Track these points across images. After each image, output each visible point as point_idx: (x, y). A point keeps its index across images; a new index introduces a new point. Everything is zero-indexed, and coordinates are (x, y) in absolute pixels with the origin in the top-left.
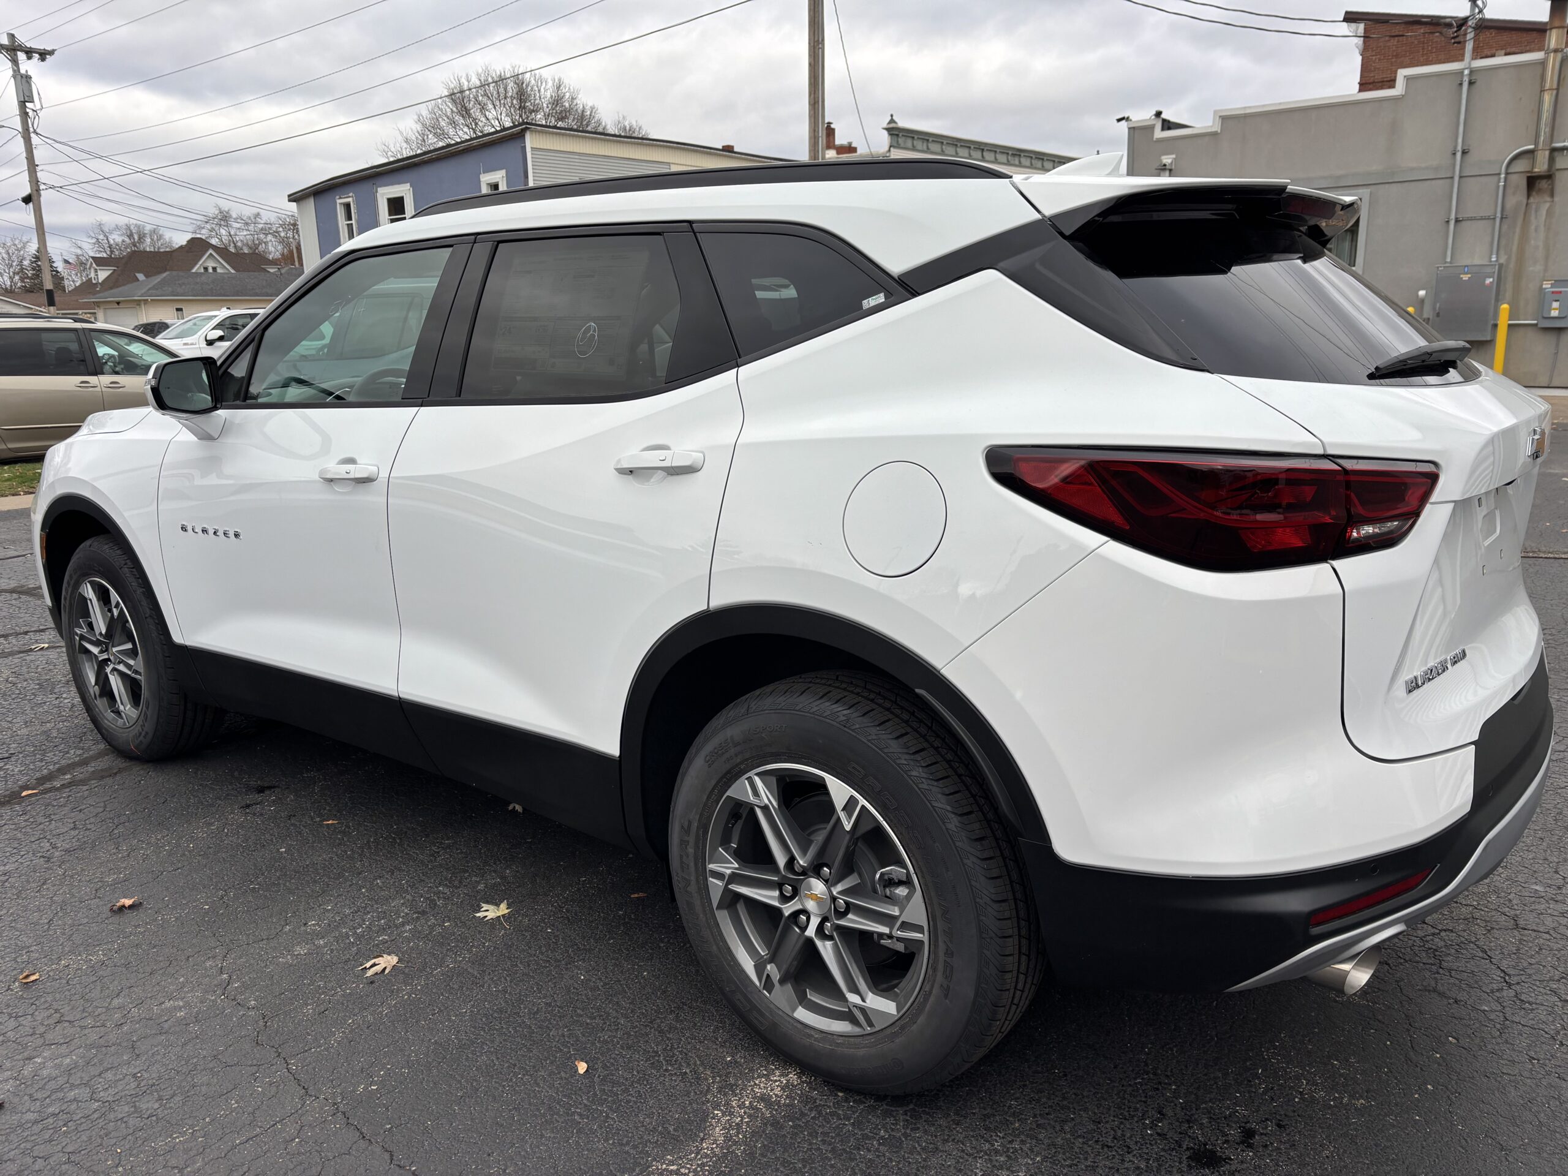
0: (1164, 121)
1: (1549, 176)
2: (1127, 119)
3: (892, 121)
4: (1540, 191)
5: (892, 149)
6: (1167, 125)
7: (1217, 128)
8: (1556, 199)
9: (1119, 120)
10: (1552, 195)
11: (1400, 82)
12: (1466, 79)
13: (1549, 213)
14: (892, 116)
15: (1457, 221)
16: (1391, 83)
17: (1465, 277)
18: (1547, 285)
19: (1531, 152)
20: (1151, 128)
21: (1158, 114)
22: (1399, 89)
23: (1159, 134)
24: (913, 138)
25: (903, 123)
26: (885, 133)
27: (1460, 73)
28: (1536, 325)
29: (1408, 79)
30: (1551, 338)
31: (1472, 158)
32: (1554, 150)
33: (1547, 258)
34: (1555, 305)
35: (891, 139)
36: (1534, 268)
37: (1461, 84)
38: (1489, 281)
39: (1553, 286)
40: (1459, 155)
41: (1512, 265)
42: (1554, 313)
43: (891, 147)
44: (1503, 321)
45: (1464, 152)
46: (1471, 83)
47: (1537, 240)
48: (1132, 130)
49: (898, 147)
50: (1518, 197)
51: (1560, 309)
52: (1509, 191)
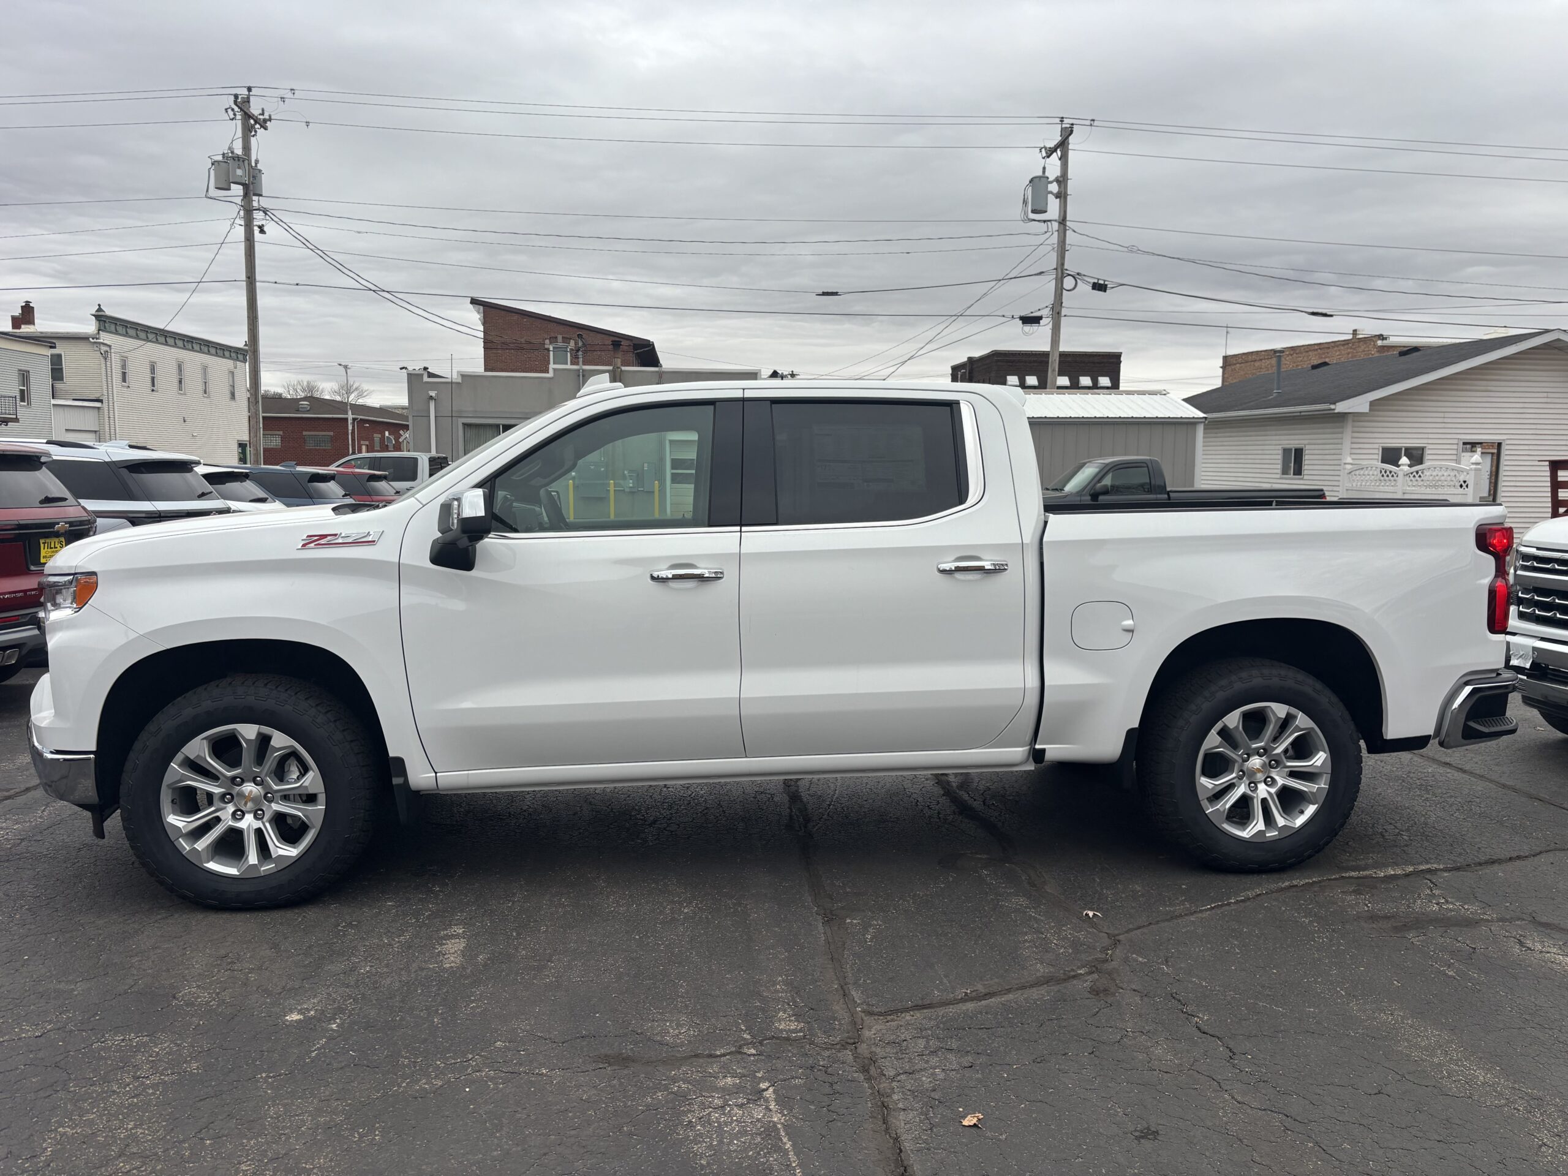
0: (428, 372)
2: (406, 368)
3: (100, 309)
5: (100, 332)
6: (431, 375)
7: (460, 380)
9: (401, 369)
11: (551, 371)
12: (581, 374)
14: (99, 305)
16: (547, 371)
17: (592, 467)
18: (626, 472)
20: (422, 375)
21: (425, 369)
22: (551, 374)
23: (426, 379)
24: (116, 324)
25: (109, 312)
26: (94, 318)
27: (579, 370)
29: (555, 370)
34: (631, 481)
35: (100, 324)
37: (579, 376)
39: (629, 473)
43: (99, 330)
44: (612, 489)
46: (583, 376)
48: (410, 375)
49: (105, 330)
51: (633, 483)
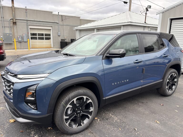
1: (16, 23)
4: (14, 24)
8: (17, 25)
10: (16, 25)
13: (16, 27)
15: (4, 27)
19: (13, 19)
28: (18, 41)
30: (20, 43)
31: (5, 18)
32: (16, 19)
33: (17, 33)
36: (16, 34)
38: (11, 35)
39: (19, 36)
40: (2, 18)
41: (13, 34)
42: (20, 40)
44: (15, 41)
45: (3, 18)
46: (2, 8)
47: (15, 30)
50: (12, 25)
52: (11, 24)
